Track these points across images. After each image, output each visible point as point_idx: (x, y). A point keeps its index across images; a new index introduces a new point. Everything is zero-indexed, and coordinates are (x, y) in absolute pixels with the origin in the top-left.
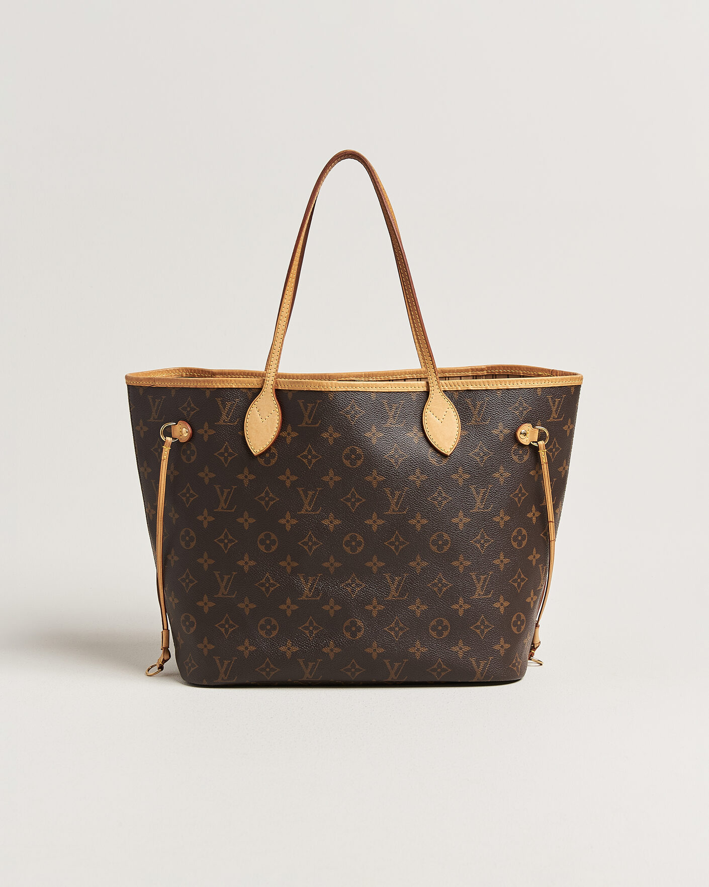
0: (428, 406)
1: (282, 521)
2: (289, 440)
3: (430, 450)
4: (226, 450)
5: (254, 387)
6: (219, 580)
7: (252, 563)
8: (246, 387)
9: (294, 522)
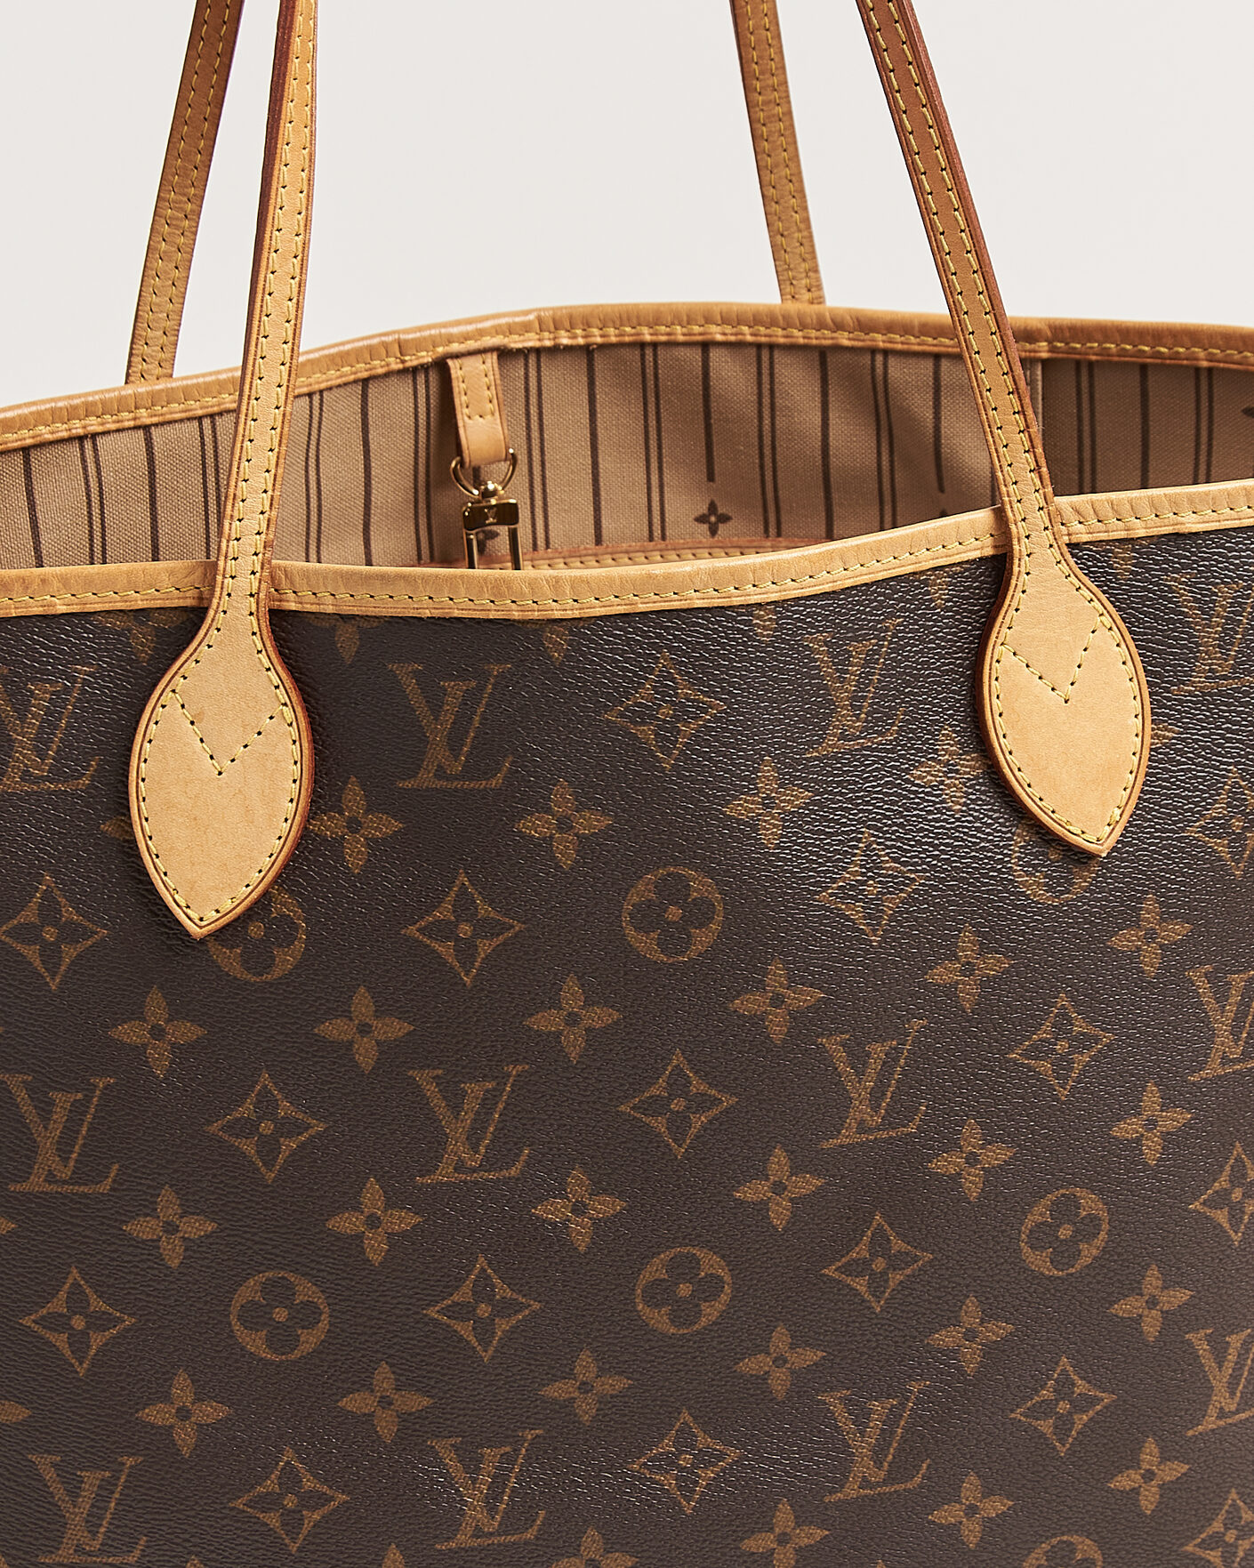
0: (1005, 630)
1: (347, 1223)
2: (355, 855)
3: (1020, 839)
4: (49, 911)
5: (159, 604)
6: (58, 1491)
7: (212, 1412)
8: (120, 606)
9: (404, 1221)
